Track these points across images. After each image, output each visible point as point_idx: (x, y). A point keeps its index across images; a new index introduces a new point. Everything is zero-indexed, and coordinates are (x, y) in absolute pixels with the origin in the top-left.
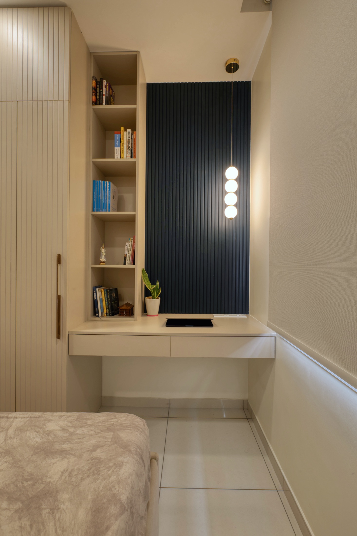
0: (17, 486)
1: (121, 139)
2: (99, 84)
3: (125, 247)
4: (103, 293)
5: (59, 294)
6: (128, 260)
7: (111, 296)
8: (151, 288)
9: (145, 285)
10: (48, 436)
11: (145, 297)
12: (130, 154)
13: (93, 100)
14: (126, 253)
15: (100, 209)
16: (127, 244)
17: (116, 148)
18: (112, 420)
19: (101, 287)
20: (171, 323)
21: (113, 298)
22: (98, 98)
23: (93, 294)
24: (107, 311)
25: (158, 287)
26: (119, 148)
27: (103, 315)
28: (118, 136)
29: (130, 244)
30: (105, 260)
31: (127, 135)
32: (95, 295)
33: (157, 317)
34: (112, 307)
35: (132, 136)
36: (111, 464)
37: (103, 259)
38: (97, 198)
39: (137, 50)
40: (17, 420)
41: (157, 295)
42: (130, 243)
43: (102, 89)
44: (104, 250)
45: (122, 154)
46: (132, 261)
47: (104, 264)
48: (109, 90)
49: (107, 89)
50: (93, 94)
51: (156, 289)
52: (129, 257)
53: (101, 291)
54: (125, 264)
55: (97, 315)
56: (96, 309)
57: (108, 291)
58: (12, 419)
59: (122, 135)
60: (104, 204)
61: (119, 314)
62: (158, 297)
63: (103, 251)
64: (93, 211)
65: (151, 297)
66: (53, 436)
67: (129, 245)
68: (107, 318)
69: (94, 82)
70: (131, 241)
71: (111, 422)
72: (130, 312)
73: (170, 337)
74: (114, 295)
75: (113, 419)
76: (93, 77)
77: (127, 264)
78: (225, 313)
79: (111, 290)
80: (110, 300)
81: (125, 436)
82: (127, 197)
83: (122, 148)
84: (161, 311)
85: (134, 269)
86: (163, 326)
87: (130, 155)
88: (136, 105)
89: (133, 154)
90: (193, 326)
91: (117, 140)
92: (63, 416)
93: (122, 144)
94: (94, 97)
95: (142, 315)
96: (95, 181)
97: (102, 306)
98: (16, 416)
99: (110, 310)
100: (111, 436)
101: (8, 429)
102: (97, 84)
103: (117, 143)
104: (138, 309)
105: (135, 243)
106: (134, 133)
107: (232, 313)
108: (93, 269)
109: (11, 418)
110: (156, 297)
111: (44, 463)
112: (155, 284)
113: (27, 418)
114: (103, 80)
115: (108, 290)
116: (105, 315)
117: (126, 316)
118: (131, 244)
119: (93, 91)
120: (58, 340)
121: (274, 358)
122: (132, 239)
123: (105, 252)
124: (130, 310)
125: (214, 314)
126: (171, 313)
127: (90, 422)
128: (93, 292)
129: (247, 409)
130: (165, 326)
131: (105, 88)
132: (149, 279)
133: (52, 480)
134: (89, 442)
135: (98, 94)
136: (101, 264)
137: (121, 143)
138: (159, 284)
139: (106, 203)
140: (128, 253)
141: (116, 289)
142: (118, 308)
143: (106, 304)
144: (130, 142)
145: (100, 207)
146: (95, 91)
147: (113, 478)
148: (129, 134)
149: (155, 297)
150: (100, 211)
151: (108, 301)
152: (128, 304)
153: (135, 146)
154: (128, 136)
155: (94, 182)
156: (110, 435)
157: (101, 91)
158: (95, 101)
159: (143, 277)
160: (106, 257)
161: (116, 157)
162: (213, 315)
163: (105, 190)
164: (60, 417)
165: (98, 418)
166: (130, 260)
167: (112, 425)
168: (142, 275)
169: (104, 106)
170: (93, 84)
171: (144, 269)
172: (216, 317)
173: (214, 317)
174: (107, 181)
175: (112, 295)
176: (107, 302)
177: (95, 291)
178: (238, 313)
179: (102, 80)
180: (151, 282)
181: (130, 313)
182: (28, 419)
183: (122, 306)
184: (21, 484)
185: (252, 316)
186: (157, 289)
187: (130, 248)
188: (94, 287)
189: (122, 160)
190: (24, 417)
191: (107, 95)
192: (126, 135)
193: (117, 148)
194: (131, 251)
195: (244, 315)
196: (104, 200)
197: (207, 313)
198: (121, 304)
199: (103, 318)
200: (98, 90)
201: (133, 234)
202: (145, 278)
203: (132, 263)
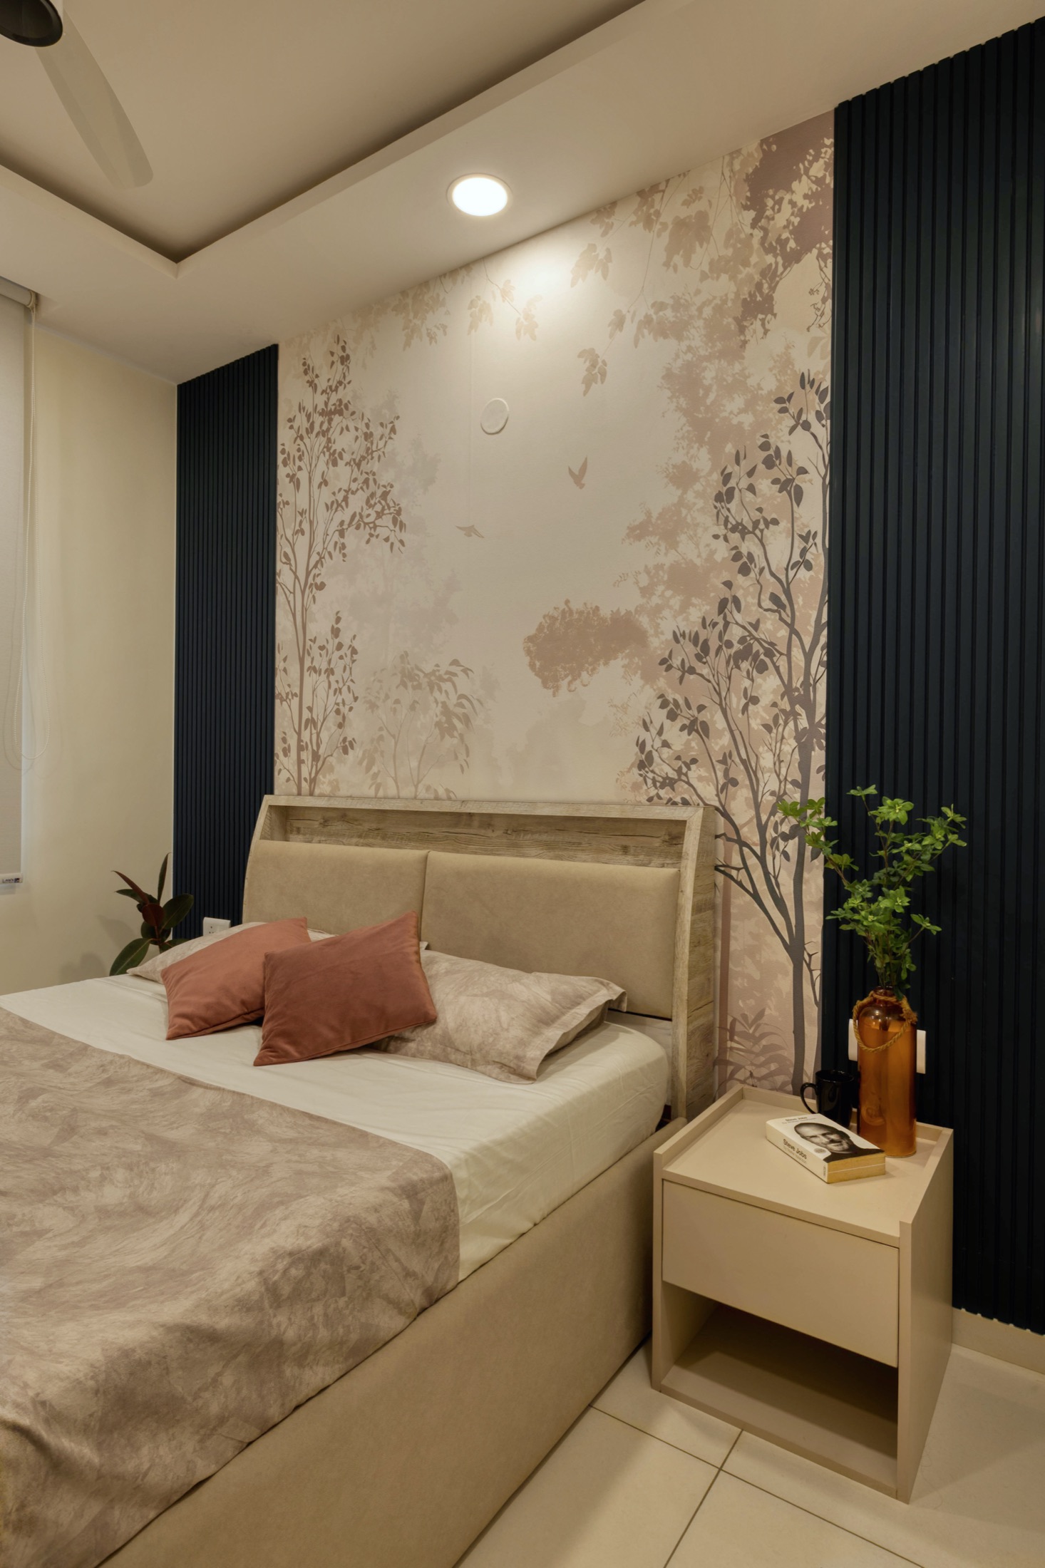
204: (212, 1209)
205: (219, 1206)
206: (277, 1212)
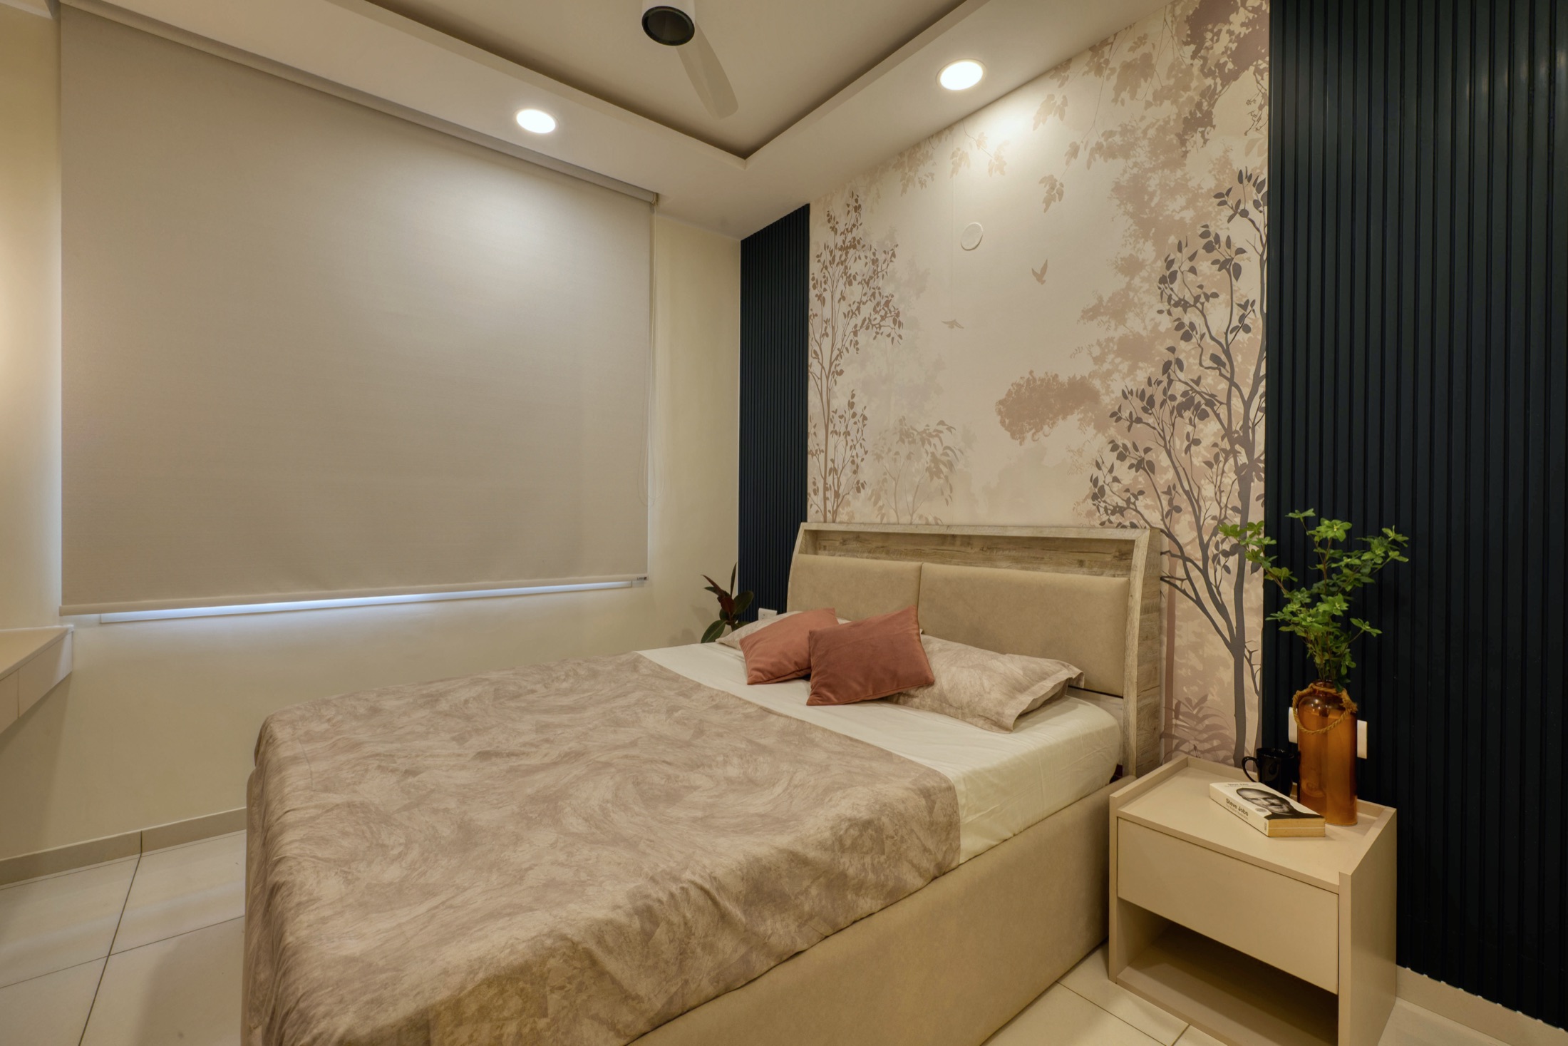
204: (796, 787)
205: (800, 785)
206: (838, 793)
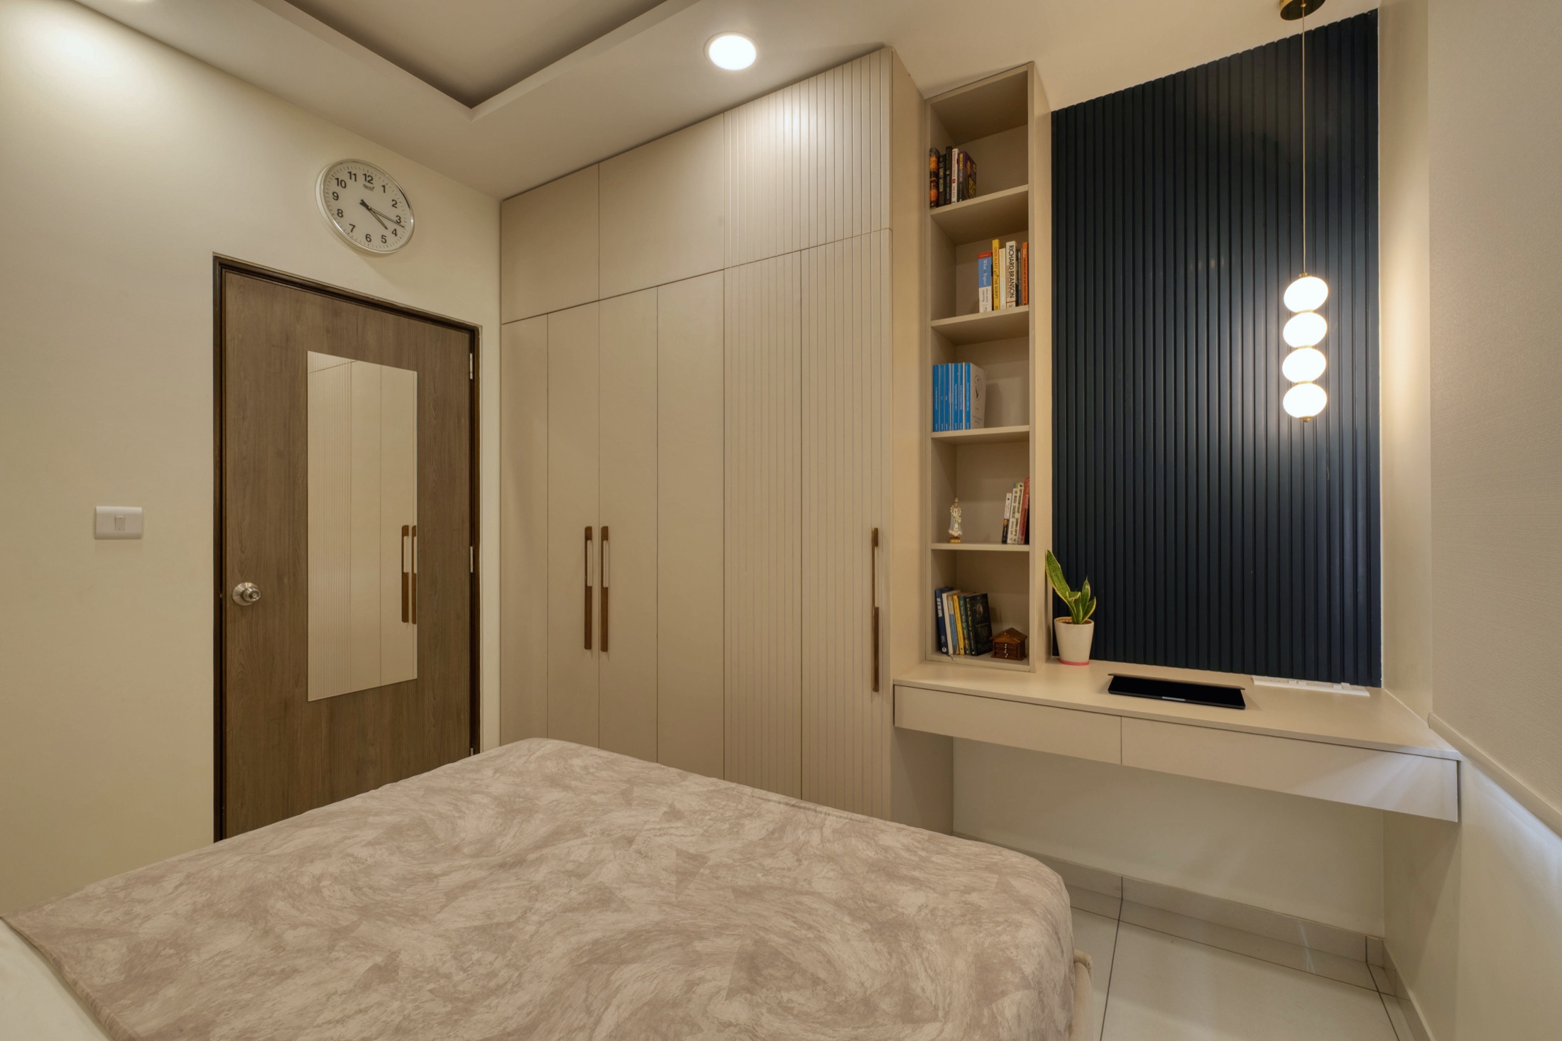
0: (857, 903)
1: (994, 267)
2: (944, 160)
3: (1005, 502)
4: (957, 604)
5: (876, 606)
6: (1012, 531)
7: (974, 612)
8: (1070, 600)
9: (1054, 590)
10: (886, 852)
11: (1054, 618)
12: (1014, 295)
13: (930, 198)
14: (1007, 515)
15: (949, 425)
16: (1009, 495)
17: (981, 290)
18: (995, 857)
19: (951, 589)
20: (1120, 686)
21: (978, 616)
22: (941, 190)
23: (936, 605)
24: (965, 644)
25: (1087, 595)
26: (990, 288)
27: (957, 652)
28: (985, 261)
29: (1016, 496)
30: (960, 533)
31: (1008, 254)
32: (939, 607)
33: (1086, 667)
34: (976, 635)
35: (1019, 255)
36: (1000, 919)
37: (955, 531)
38: (942, 402)
39: (1027, 61)
40: (830, 818)
41: (1085, 614)
42: (1018, 495)
43: (950, 169)
44: (959, 511)
45: (995, 299)
46: (1022, 535)
47: (959, 543)
48: (965, 165)
49: (961, 165)
50: (931, 187)
51: (1082, 600)
52: (1014, 526)
53: (953, 600)
54: (1004, 541)
55: (944, 650)
56: (943, 637)
57: (968, 600)
58: (823, 815)
59: (994, 258)
60: (958, 414)
61: (992, 653)
62: (1089, 618)
63: (956, 513)
64: (934, 430)
65: (1068, 619)
66: (893, 855)
67: (1015, 500)
68: (965, 658)
69: (934, 159)
70: (1018, 490)
71: (992, 858)
72: (1019, 650)
73: (1120, 718)
74: (981, 609)
75: (995, 854)
76: (931, 151)
77: (1009, 541)
78: (1291, 674)
79: (973, 599)
80: (972, 620)
81: (1022, 886)
82: (1008, 386)
83: (994, 286)
84: (1098, 652)
85: (1027, 553)
86: (1101, 691)
87: (1014, 299)
88: (1026, 186)
89: (1021, 294)
90: (1183, 700)
91: (985, 271)
92: (904, 829)
93: (995, 277)
94: (934, 192)
95: (1048, 660)
96: (938, 366)
97: (954, 632)
98: (828, 812)
99: (972, 642)
100: (996, 880)
101: (821, 828)
102: (938, 162)
103: (985, 279)
104: (1037, 643)
105: (1029, 494)
106: (1023, 246)
107: (1316, 677)
108: (935, 552)
109: (821, 812)
110: (1083, 618)
111: (888, 887)
112: (1080, 590)
113: (845, 818)
114: (952, 149)
115: (968, 598)
116: (962, 652)
117: (1008, 658)
118: (1020, 497)
119: (932, 179)
120: (874, 693)
121: (1456, 821)
122: (1022, 484)
123: (960, 516)
124: (1018, 647)
125: (1254, 677)
126: (1125, 661)
127: (952, 849)
128: (936, 602)
129: (1383, 968)
130: (1107, 691)
131: (956, 165)
132: (1064, 576)
133: (906, 912)
134: (956, 879)
135: (941, 181)
136: (952, 541)
137: (992, 275)
138: (1089, 588)
139: (962, 410)
140: (1013, 517)
141: (985, 596)
142: (991, 639)
143: (963, 628)
144: (1014, 270)
145: (947, 421)
146: (935, 178)
147: (1005, 938)
148: (1011, 253)
149: (1081, 619)
150: (948, 430)
151: (967, 621)
152: (1012, 632)
153: (1026, 276)
154: (1008, 256)
155: (935, 369)
156: (994, 878)
157: (948, 175)
158: (935, 199)
159: (1048, 571)
160: (962, 525)
161: (981, 310)
162: (1252, 679)
163: (959, 382)
164: (899, 830)
165: (968, 847)
166: (1016, 532)
167: (996, 864)
168: (1046, 566)
169: (956, 205)
170: (930, 164)
171: (1051, 551)
172: (1257, 686)
173: (1253, 682)
174: (964, 364)
175: (975, 610)
176: (964, 625)
177: (939, 600)
178: (1338, 681)
179: (950, 149)
180: (1068, 582)
181: (1019, 652)
182: (847, 821)
183: (1000, 635)
184: (862, 902)
185: (1392, 695)
186: (1086, 600)
187: (1017, 504)
188: (937, 592)
189: (996, 314)
190: (841, 817)
191: (961, 179)
192: (1003, 256)
193: (985, 288)
194: (1018, 512)
195: (1363, 688)
196: (958, 404)
197: (1231, 669)
198: (996, 629)
199: (957, 659)
200: (941, 174)
201: (1023, 474)
202: (1053, 574)
203: (1022, 539)
